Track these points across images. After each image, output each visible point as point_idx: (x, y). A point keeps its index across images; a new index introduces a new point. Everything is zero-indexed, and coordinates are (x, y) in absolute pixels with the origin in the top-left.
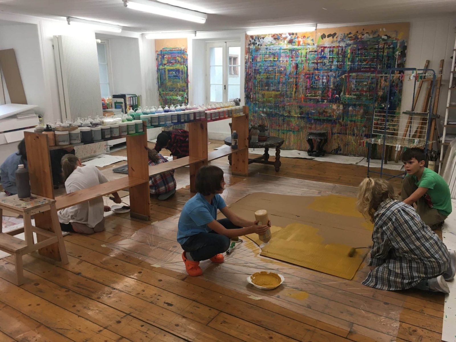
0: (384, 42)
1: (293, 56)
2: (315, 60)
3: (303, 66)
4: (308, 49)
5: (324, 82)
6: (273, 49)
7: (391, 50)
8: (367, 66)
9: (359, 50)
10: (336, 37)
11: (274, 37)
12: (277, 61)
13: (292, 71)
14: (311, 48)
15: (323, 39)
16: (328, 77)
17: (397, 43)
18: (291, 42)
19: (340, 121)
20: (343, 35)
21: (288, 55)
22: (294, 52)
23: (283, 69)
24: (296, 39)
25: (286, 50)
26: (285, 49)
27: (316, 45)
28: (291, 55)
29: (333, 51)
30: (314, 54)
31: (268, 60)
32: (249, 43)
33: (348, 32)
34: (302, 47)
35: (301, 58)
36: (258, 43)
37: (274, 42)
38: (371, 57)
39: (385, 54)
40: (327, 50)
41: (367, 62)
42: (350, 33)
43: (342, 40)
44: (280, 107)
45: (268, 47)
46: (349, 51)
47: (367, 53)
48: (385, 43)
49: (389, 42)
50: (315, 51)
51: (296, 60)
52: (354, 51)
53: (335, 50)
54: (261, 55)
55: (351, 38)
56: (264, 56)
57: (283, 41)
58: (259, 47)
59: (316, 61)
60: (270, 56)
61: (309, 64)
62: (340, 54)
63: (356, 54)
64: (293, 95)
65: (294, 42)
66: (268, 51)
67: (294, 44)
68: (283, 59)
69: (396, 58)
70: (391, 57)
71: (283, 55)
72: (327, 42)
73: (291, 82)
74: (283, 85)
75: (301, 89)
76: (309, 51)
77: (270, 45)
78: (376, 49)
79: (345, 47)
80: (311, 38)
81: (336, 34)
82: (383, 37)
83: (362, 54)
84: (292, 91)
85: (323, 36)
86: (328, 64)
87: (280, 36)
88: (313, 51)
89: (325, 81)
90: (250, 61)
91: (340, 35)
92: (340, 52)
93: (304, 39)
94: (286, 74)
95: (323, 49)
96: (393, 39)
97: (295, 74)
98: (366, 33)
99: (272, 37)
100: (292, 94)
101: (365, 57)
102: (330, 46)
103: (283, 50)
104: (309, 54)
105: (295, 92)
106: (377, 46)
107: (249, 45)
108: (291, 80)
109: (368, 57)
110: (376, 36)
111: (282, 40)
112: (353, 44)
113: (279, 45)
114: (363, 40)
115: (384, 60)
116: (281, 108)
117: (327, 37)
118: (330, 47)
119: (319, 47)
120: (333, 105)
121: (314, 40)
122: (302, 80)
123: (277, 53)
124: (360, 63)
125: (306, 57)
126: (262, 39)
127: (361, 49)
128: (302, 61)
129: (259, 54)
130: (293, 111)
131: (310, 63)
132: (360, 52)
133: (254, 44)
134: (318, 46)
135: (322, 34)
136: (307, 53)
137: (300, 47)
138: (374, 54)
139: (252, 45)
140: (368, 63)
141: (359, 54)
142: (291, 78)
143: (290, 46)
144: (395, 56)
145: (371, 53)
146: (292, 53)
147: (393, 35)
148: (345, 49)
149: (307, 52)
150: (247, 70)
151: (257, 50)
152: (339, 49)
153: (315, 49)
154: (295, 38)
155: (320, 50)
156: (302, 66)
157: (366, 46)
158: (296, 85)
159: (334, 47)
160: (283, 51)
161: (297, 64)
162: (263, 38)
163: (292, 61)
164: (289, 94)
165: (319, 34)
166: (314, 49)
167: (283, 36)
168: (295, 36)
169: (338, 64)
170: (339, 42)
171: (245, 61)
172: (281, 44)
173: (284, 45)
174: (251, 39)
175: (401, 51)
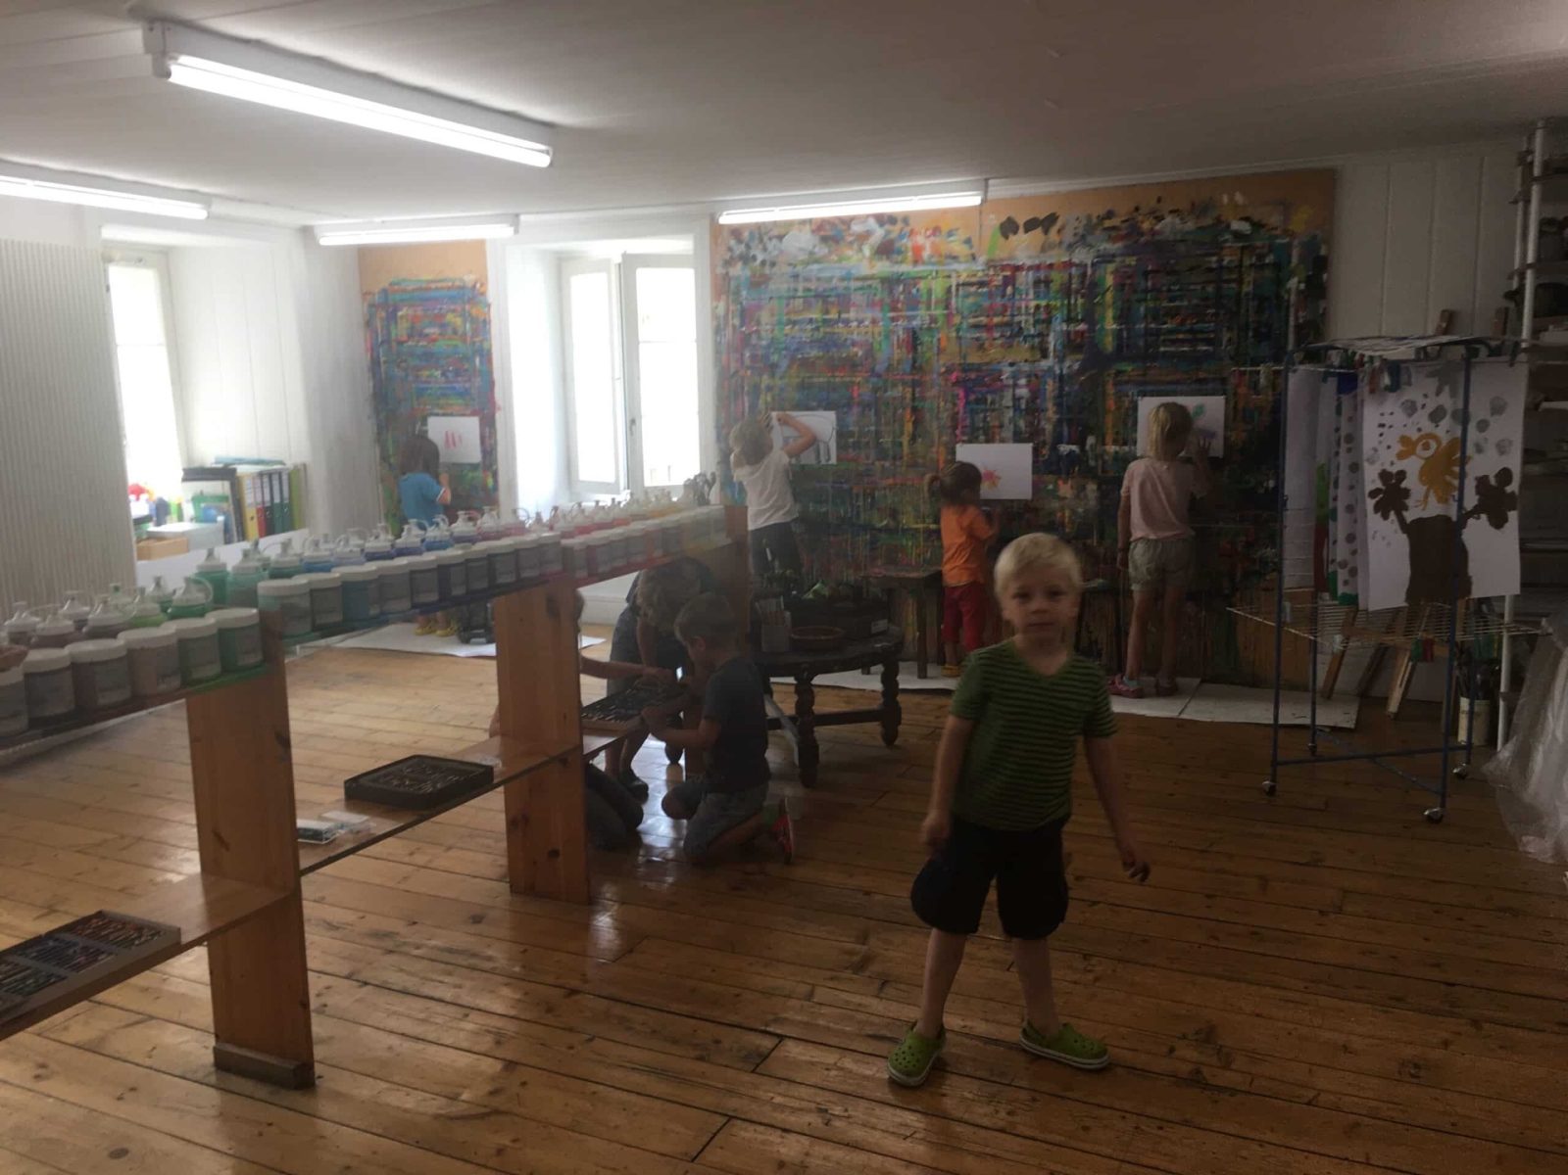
0: (1241, 244)
1: (898, 301)
2: (981, 315)
3: (939, 340)
4: (954, 275)
5: (1020, 399)
6: (819, 279)
7: (1268, 273)
8: (1181, 336)
9: (1146, 274)
10: (1059, 231)
11: (822, 233)
12: (837, 322)
13: (896, 357)
14: (963, 270)
15: (1007, 238)
16: (1033, 379)
17: (1289, 246)
18: (886, 250)
19: (1089, 541)
20: (1084, 222)
21: (877, 298)
22: (901, 288)
23: (860, 353)
24: (905, 240)
25: (869, 282)
26: (865, 278)
27: (982, 259)
28: (888, 300)
29: (1047, 282)
30: (976, 294)
31: (800, 317)
32: (727, 256)
33: (1101, 211)
34: (930, 268)
35: (929, 308)
36: (760, 258)
37: (822, 250)
38: (1195, 301)
39: (1247, 288)
40: (1025, 279)
41: (1178, 319)
42: (1110, 215)
43: (1082, 240)
44: (857, 495)
45: (799, 268)
46: (1110, 281)
47: (1177, 287)
48: (1243, 248)
49: (1259, 243)
50: (981, 284)
51: (910, 318)
52: (1128, 281)
53: (1058, 278)
54: (775, 302)
55: (1114, 234)
56: (788, 305)
57: (855, 246)
58: (767, 270)
59: (983, 320)
60: (807, 306)
61: (958, 331)
62: (1077, 292)
63: (1135, 292)
64: (906, 449)
65: (899, 252)
66: (801, 286)
67: (900, 258)
68: (861, 316)
69: (1288, 301)
70: (1271, 300)
71: (858, 298)
72: (1024, 248)
73: (894, 398)
74: (863, 411)
75: (935, 425)
76: (958, 285)
77: (807, 263)
78: (1210, 270)
79: (1093, 265)
80: (962, 235)
81: (1057, 218)
82: (1236, 225)
83: (1159, 291)
84: (902, 433)
85: (1008, 228)
86: (1032, 331)
87: (844, 227)
88: (971, 284)
89: (1023, 392)
90: (734, 326)
91: (1071, 220)
92: (1074, 286)
93: (937, 240)
94: (873, 370)
95: (1008, 273)
96: (1274, 232)
97: (908, 370)
98: (1171, 212)
99: (813, 232)
100: (901, 444)
101: (1171, 300)
102: (1037, 262)
103: (857, 279)
104: (957, 295)
105: (913, 439)
106: (1214, 259)
107: (728, 263)
108: (896, 392)
109: (1182, 300)
110: (1208, 221)
111: (851, 243)
112: (1122, 255)
113: (840, 260)
114: (1157, 238)
115: (1243, 311)
116: (861, 498)
117: (1021, 230)
118: (1037, 268)
119: (995, 267)
120: (1060, 482)
121: (975, 241)
122: (933, 392)
123: (833, 293)
124: (1153, 326)
125: (947, 307)
126: (774, 241)
127: (1152, 271)
128: (933, 320)
129: (768, 296)
130: (910, 509)
131: (965, 326)
132: (1150, 284)
133: (746, 259)
134: (990, 264)
135: (1004, 219)
136: (949, 290)
137: (920, 268)
138: (1203, 288)
139: (739, 265)
140: (1183, 323)
141: (1146, 291)
142: (894, 385)
143: (883, 267)
144: (1286, 297)
145: (1192, 287)
146: (891, 292)
147: (1275, 220)
148: (1094, 273)
149: (951, 287)
150: (724, 357)
151: (758, 282)
152: (1070, 275)
153: (980, 274)
154: (901, 236)
155: (998, 280)
156: (935, 340)
157: (1172, 262)
158: (914, 410)
159: (1051, 266)
160: (859, 284)
161: (914, 333)
162: (780, 238)
163: (893, 319)
164: (890, 445)
165: (994, 220)
166: (975, 275)
167: (856, 228)
168: (901, 230)
169: (1072, 327)
170: (1071, 247)
171: (715, 323)
172: (849, 258)
173: (862, 263)
174: (733, 242)
175: (1308, 277)
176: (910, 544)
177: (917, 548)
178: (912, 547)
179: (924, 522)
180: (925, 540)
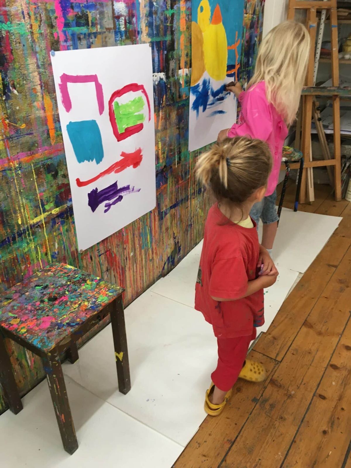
176: (32, 246)
177: (41, 245)
178: (36, 248)
179: (45, 211)
180: (50, 233)
